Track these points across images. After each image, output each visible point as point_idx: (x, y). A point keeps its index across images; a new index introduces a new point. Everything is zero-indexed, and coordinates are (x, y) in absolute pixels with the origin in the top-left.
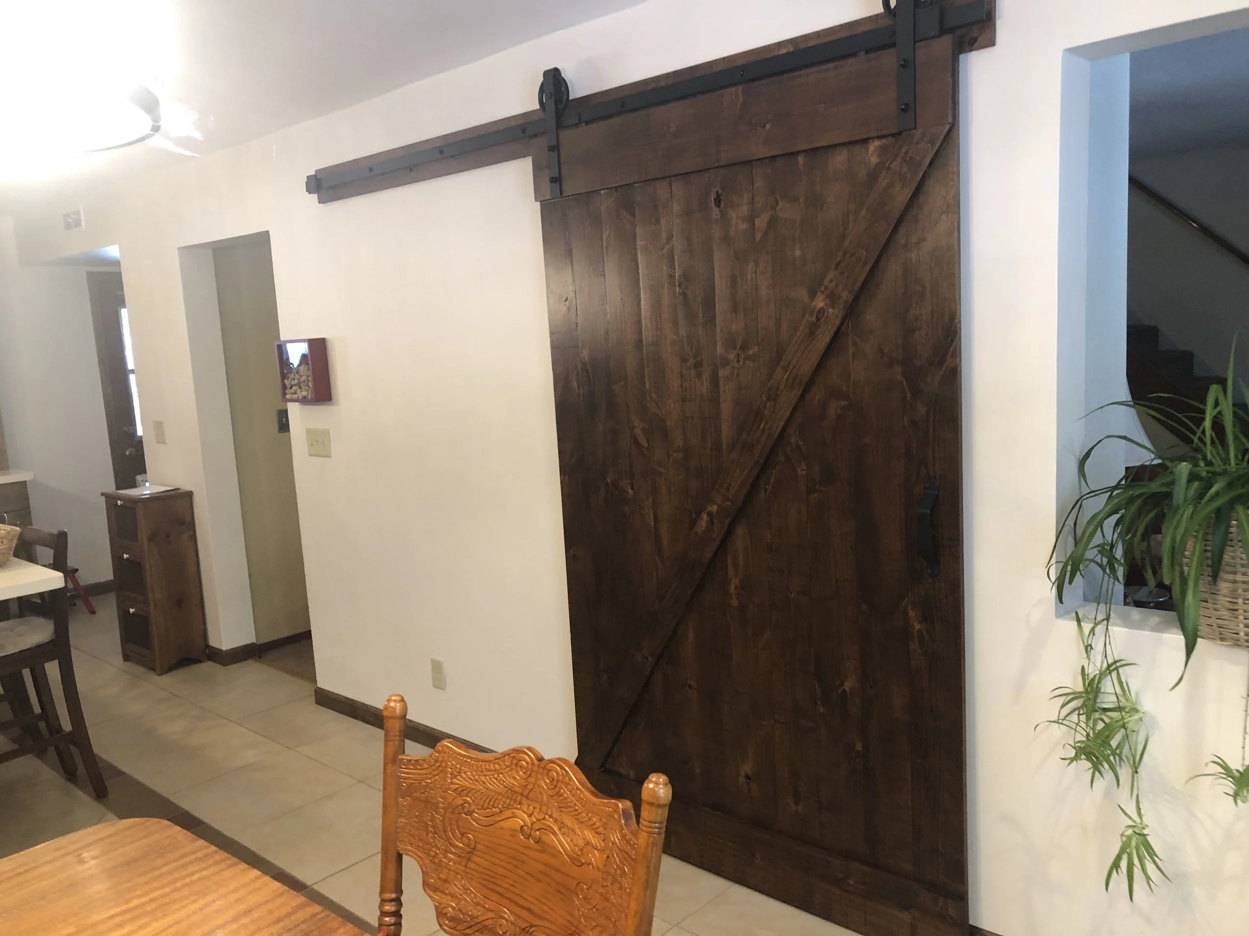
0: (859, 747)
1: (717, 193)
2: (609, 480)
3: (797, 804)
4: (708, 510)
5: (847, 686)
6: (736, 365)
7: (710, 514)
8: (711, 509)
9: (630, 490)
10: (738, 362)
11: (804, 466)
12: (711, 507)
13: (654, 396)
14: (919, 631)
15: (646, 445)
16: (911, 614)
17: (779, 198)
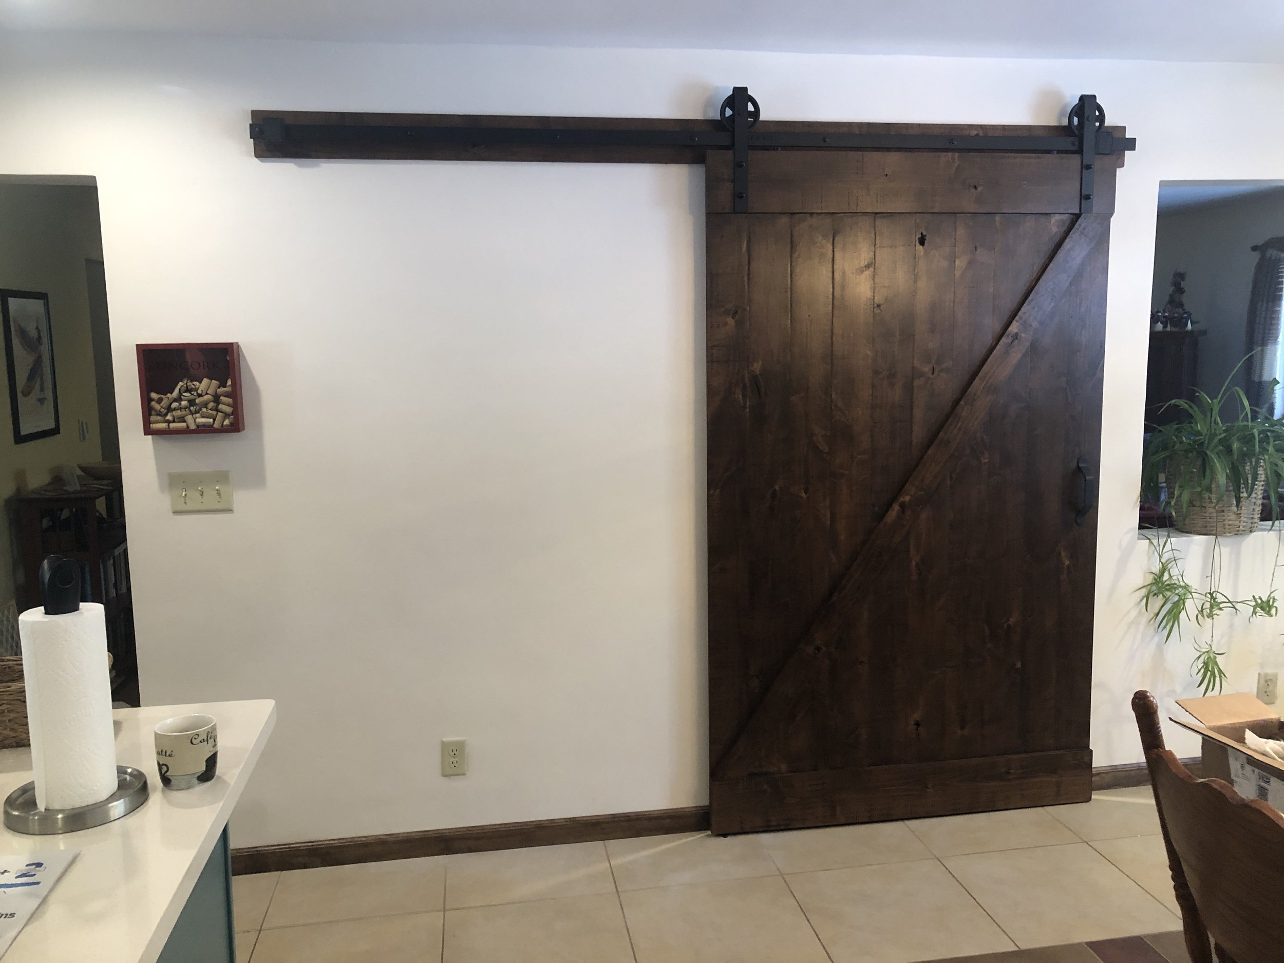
0: (1019, 665)
1: (922, 234)
2: (777, 487)
3: (962, 728)
4: (900, 501)
5: (1012, 621)
6: (931, 376)
7: (902, 505)
8: (903, 500)
9: (804, 495)
10: (933, 374)
11: (987, 455)
12: (903, 498)
13: (840, 404)
14: (1068, 566)
15: (826, 449)
16: (1063, 554)
17: (978, 246)
